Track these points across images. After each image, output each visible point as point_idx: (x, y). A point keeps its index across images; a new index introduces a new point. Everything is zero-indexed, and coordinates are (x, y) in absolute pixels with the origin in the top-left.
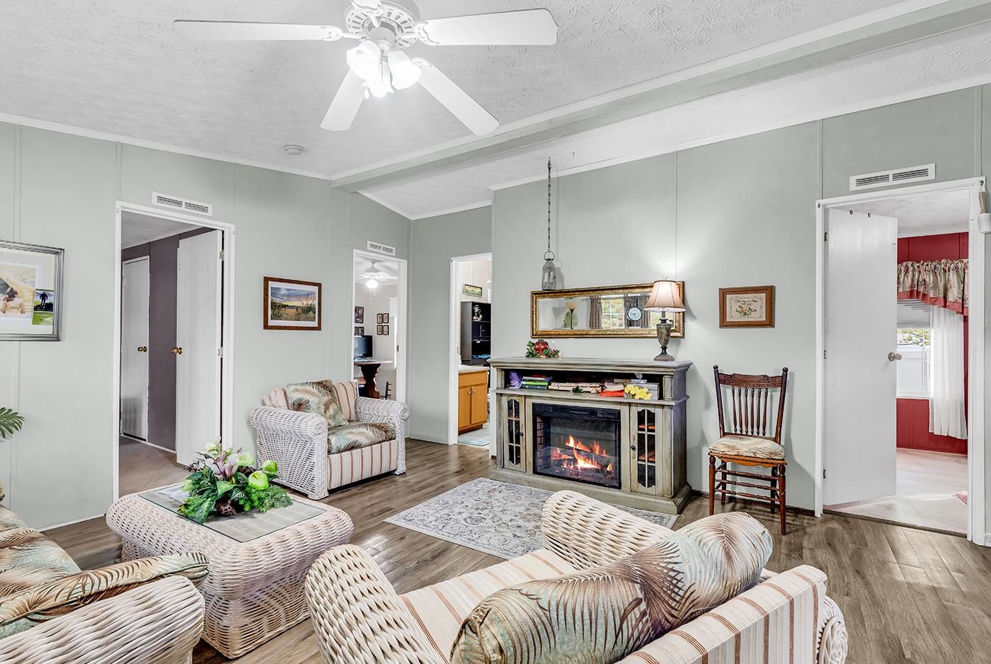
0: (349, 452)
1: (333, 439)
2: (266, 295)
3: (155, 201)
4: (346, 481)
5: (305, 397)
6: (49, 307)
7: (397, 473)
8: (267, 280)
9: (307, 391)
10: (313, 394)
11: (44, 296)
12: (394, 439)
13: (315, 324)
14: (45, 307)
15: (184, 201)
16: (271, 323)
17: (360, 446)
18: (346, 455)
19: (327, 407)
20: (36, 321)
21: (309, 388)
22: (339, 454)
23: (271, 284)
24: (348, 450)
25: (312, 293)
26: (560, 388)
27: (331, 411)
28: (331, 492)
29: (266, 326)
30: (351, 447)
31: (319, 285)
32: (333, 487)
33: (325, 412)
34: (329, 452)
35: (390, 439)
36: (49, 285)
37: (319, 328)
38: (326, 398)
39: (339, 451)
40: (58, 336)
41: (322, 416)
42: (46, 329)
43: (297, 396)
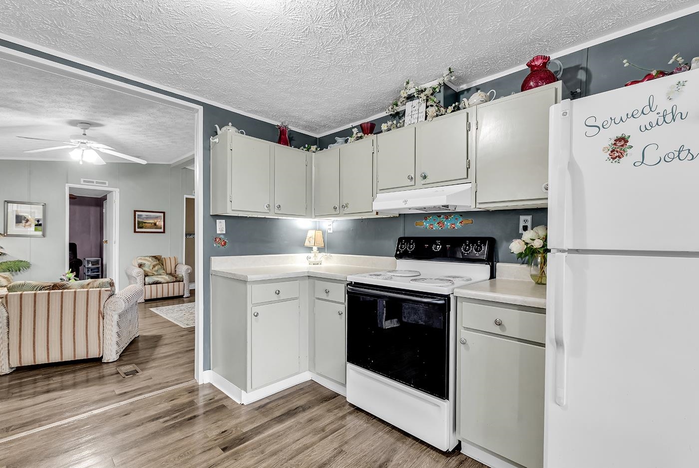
0: (156, 285)
1: (147, 279)
2: (135, 218)
3: (82, 183)
4: (154, 296)
5: (144, 262)
6: (40, 225)
7: (184, 297)
8: (135, 211)
9: (146, 260)
10: (148, 261)
11: (38, 221)
12: (183, 281)
13: (162, 230)
14: (38, 225)
15: (95, 181)
16: (137, 230)
17: (161, 283)
18: (154, 286)
19: (154, 266)
20: (36, 230)
21: (148, 258)
22: (150, 286)
23: (137, 213)
24: (155, 284)
25: (160, 216)
27: (156, 268)
28: (146, 301)
29: (135, 232)
30: (157, 283)
31: (164, 213)
32: (147, 298)
33: (153, 268)
34: (145, 285)
35: (179, 281)
36: (40, 216)
37: (164, 232)
38: (155, 263)
39: (149, 284)
40: (44, 235)
41: (151, 270)
42: (40, 233)
43: (140, 261)
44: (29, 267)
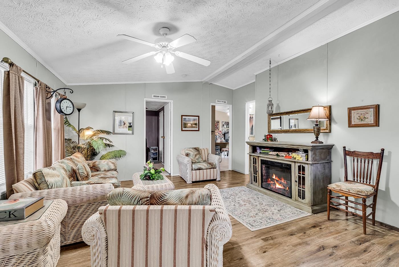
0: (199, 170)
1: (193, 165)
2: (182, 121)
3: (153, 97)
4: (198, 180)
5: (189, 152)
6: (131, 126)
7: (217, 180)
8: (182, 116)
9: (190, 150)
10: (192, 151)
11: (130, 124)
12: (216, 168)
13: (197, 129)
14: (130, 127)
15: (160, 96)
16: (183, 129)
17: (202, 169)
18: (198, 171)
19: (196, 156)
20: (129, 130)
21: (191, 149)
22: (195, 171)
24: (198, 170)
25: (196, 119)
26: (273, 154)
27: (197, 157)
28: (193, 182)
29: (182, 130)
31: (199, 116)
32: (193, 181)
33: (195, 157)
34: (192, 170)
35: (214, 168)
36: (131, 121)
37: (199, 130)
38: (196, 153)
39: (195, 170)
40: (133, 134)
41: (194, 158)
42: (131, 132)
43: (187, 152)
44: (125, 155)
